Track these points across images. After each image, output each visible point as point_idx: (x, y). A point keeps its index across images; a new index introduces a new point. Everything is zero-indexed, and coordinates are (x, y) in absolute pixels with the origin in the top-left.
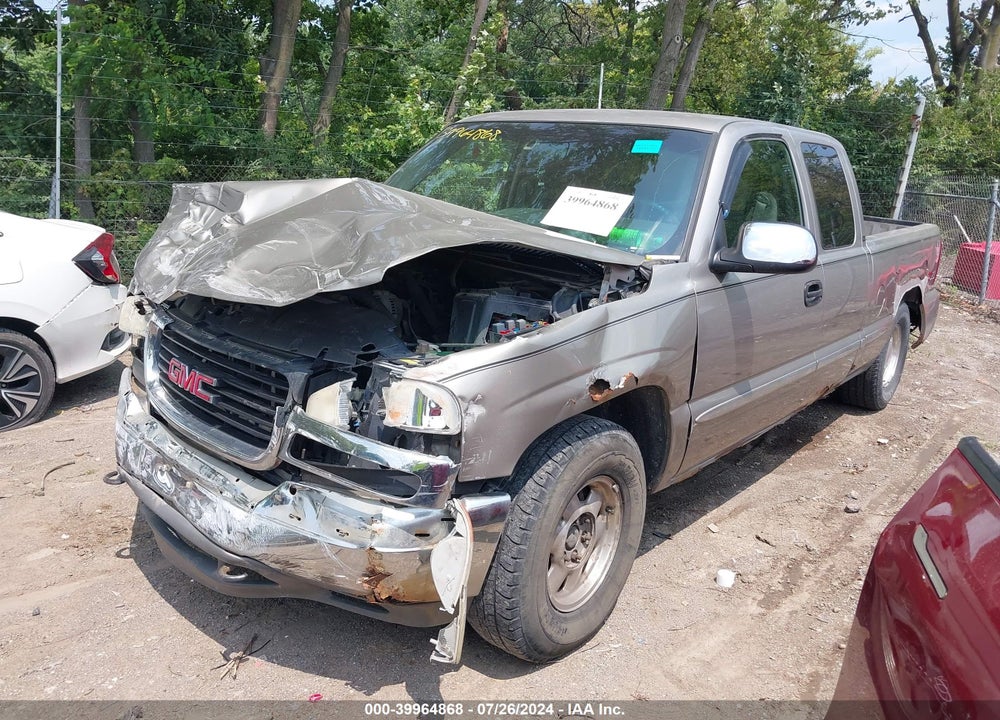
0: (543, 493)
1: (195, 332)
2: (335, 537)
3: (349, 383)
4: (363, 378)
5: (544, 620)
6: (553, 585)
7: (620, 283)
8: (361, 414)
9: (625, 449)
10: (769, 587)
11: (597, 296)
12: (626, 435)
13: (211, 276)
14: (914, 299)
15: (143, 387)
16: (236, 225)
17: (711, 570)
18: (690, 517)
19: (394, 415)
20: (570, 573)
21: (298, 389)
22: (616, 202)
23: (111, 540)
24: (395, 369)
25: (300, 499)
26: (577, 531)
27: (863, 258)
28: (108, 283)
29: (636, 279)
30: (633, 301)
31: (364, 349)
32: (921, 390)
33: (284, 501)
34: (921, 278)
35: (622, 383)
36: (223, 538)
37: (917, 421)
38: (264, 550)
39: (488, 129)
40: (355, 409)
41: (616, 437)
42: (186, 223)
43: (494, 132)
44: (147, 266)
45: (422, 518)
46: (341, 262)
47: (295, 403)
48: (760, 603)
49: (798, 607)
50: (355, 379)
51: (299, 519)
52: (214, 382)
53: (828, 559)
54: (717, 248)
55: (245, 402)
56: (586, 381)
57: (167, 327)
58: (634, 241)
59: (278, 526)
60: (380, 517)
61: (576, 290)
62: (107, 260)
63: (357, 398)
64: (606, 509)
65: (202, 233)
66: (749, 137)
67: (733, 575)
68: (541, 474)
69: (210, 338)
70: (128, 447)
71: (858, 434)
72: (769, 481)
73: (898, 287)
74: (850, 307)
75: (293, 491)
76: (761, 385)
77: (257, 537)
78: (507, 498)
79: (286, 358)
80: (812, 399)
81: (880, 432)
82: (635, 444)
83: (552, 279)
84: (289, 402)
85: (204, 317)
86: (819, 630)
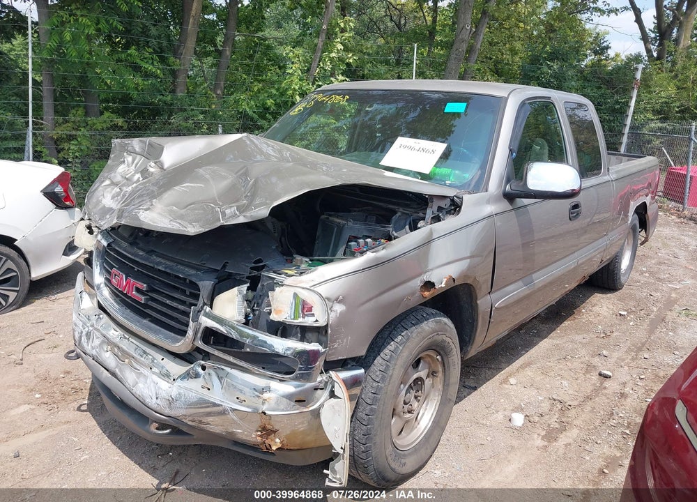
0: (387, 366)
1: (129, 249)
2: (236, 403)
3: (244, 288)
4: (254, 284)
5: (389, 458)
6: (395, 431)
7: (440, 209)
8: (253, 310)
9: (446, 330)
10: (549, 425)
11: (423, 219)
12: (446, 320)
13: (141, 211)
14: (642, 211)
15: (92, 287)
16: (159, 170)
17: (506, 413)
18: (489, 373)
19: (278, 312)
20: (407, 422)
21: (207, 294)
22: (434, 148)
23: (71, 398)
24: (278, 277)
25: (209, 374)
26: (412, 391)
27: (608, 184)
28: (66, 208)
29: (451, 205)
30: (450, 222)
31: (254, 263)
32: (647, 275)
33: (197, 376)
34: (647, 196)
35: (444, 283)
36: (152, 402)
37: (646, 298)
38: (183, 412)
39: (339, 95)
40: (249, 307)
41: (440, 321)
42: (122, 168)
43: (344, 98)
44: (94, 200)
45: (300, 389)
46: (237, 201)
47: (205, 304)
48: (543, 438)
49: (571, 441)
50: (248, 285)
51: (209, 389)
52: (144, 287)
53: (590, 403)
54: (508, 181)
55: (168, 302)
56: (418, 283)
57: (109, 245)
58: (448, 176)
59: (194, 395)
60: (269, 389)
61: (408, 214)
62: (66, 191)
63: (250, 298)
64: (432, 374)
65: (133, 175)
66: (529, 99)
67: (523, 417)
68: (387, 351)
69: (141, 253)
70: (82, 332)
71: (605, 308)
72: (544, 345)
73: (632, 203)
74: (596, 218)
75: (204, 368)
76: (540, 278)
77: (178, 404)
78: (362, 371)
79: (197, 270)
80: (574, 285)
81: (620, 306)
82: (452, 326)
83: (391, 206)
84: (200, 303)
85: (136, 238)
86: (588, 458)
